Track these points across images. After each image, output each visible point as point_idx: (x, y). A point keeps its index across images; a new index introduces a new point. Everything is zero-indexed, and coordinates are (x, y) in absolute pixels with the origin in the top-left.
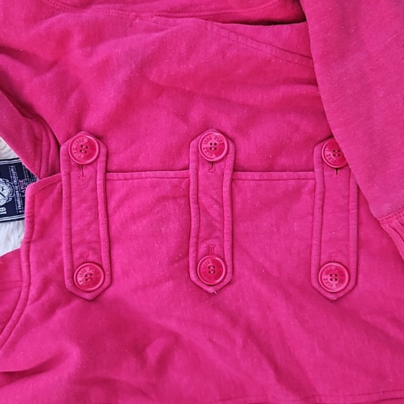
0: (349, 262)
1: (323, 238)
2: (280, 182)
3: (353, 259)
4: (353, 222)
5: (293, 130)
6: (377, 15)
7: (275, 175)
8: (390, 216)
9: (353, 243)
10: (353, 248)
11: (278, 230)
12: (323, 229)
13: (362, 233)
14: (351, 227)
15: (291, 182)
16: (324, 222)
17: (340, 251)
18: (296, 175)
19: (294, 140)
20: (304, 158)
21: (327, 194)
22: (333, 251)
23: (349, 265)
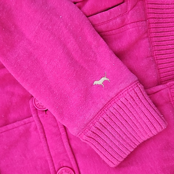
0: (71, 165)
1: (52, 155)
2: (14, 129)
3: (73, 162)
4: (65, 141)
5: (11, 96)
6: (25, 15)
7: (9, 126)
8: (80, 134)
9: (69, 153)
10: (70, 156)
11: (26, 157)
12: (50, 150)
13: (73, 145)
14: (65, 144)
15: (21, 128)
16: (49, 145)
17: (64, 160)
18: (22, 122)
19: (14, 101)
20: (25, 109)
21: (45, 128)
22: (60, 161)
23: (72, 166)
